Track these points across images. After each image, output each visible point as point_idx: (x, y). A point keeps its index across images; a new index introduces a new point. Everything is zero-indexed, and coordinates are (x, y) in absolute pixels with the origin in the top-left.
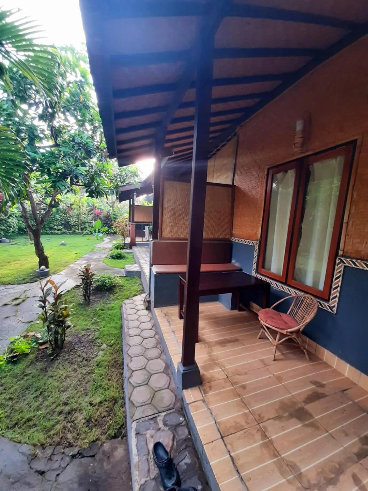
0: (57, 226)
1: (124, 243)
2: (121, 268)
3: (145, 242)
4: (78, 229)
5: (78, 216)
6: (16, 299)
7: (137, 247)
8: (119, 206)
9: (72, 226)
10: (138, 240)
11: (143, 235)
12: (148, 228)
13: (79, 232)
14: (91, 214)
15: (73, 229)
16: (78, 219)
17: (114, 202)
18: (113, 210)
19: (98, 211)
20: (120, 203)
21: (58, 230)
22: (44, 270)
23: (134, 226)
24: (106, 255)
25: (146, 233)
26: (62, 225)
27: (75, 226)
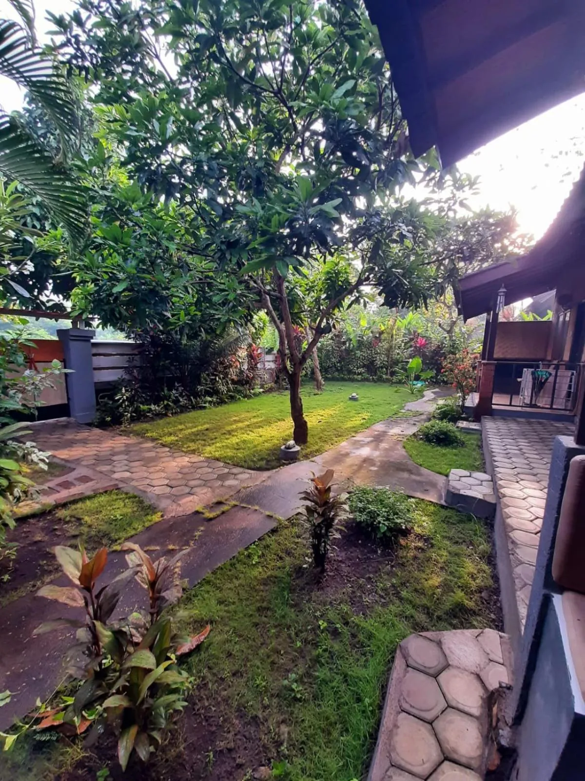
0: (358, 368)
1: (463, 407)
2: (440, 473)
3: (519, 409)
4: (386, 374)
5: (390, 350)
6: (219, 503)
7: (495, 419)
8: (464, 330)
9: (379, 368)
10: (499, 401)
11: (514, 390)
12: (533, 373)
13: (387, 379)
14: (411, 346)
15: (378, 373)
16: (388, 357)
17: (454, 323)
18: (451, 337)
19: (421, 341)
20: (465, 321)
21: (359, 374)
22: (291, 448)
23: (493, 368)
24: (414, 430)
25: (522, 386)
26: (364, 366)
27: (382, 368)
